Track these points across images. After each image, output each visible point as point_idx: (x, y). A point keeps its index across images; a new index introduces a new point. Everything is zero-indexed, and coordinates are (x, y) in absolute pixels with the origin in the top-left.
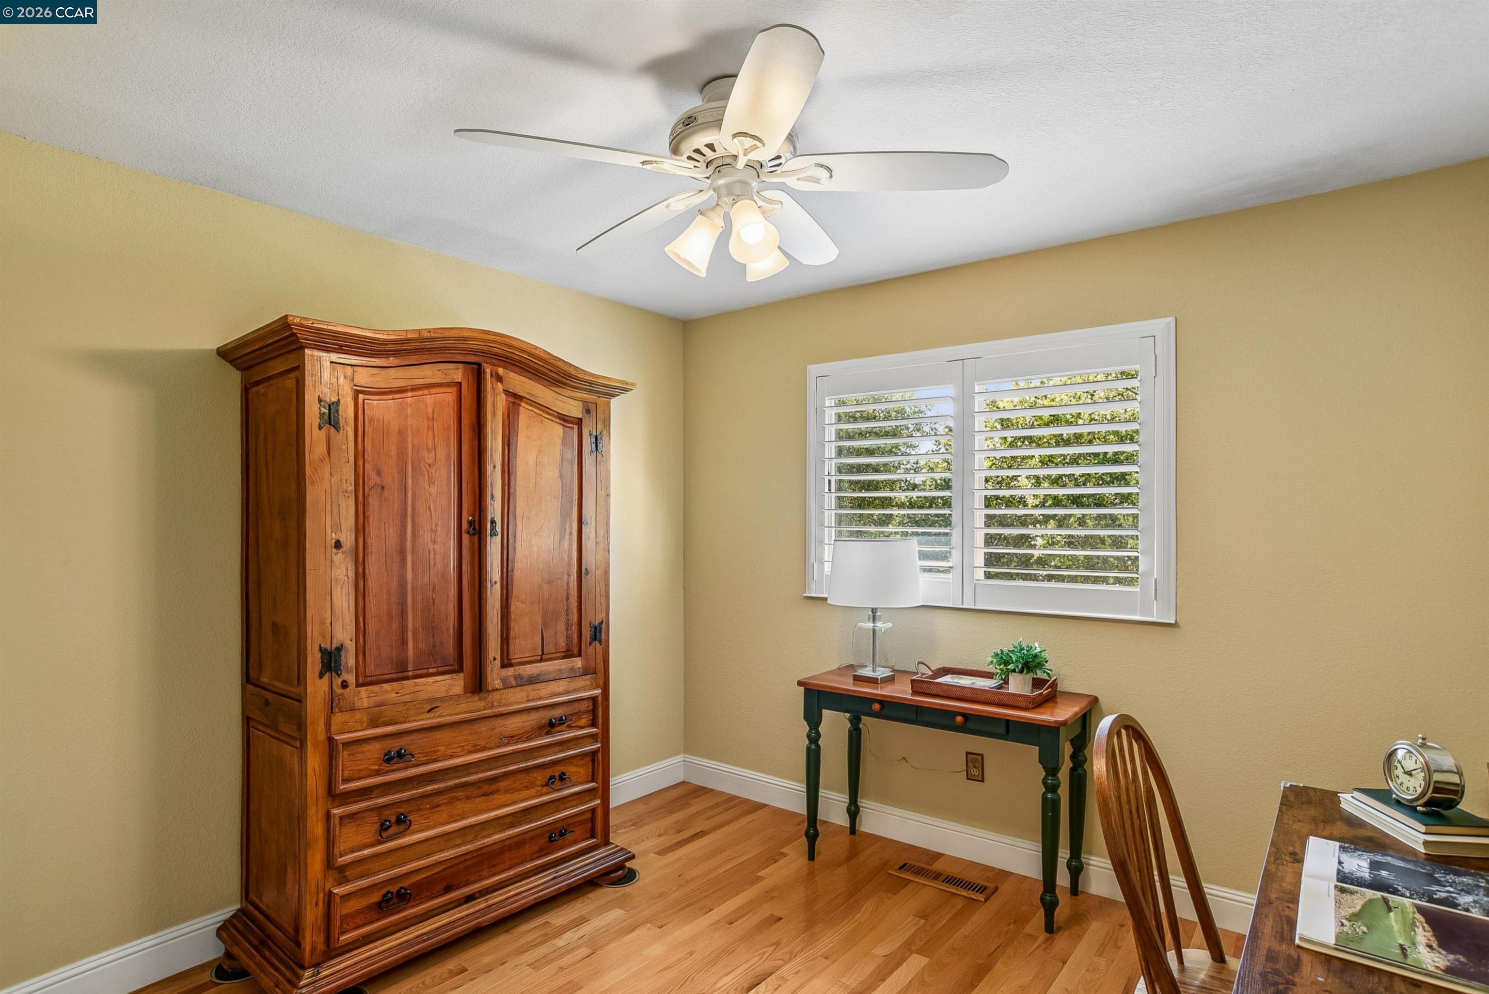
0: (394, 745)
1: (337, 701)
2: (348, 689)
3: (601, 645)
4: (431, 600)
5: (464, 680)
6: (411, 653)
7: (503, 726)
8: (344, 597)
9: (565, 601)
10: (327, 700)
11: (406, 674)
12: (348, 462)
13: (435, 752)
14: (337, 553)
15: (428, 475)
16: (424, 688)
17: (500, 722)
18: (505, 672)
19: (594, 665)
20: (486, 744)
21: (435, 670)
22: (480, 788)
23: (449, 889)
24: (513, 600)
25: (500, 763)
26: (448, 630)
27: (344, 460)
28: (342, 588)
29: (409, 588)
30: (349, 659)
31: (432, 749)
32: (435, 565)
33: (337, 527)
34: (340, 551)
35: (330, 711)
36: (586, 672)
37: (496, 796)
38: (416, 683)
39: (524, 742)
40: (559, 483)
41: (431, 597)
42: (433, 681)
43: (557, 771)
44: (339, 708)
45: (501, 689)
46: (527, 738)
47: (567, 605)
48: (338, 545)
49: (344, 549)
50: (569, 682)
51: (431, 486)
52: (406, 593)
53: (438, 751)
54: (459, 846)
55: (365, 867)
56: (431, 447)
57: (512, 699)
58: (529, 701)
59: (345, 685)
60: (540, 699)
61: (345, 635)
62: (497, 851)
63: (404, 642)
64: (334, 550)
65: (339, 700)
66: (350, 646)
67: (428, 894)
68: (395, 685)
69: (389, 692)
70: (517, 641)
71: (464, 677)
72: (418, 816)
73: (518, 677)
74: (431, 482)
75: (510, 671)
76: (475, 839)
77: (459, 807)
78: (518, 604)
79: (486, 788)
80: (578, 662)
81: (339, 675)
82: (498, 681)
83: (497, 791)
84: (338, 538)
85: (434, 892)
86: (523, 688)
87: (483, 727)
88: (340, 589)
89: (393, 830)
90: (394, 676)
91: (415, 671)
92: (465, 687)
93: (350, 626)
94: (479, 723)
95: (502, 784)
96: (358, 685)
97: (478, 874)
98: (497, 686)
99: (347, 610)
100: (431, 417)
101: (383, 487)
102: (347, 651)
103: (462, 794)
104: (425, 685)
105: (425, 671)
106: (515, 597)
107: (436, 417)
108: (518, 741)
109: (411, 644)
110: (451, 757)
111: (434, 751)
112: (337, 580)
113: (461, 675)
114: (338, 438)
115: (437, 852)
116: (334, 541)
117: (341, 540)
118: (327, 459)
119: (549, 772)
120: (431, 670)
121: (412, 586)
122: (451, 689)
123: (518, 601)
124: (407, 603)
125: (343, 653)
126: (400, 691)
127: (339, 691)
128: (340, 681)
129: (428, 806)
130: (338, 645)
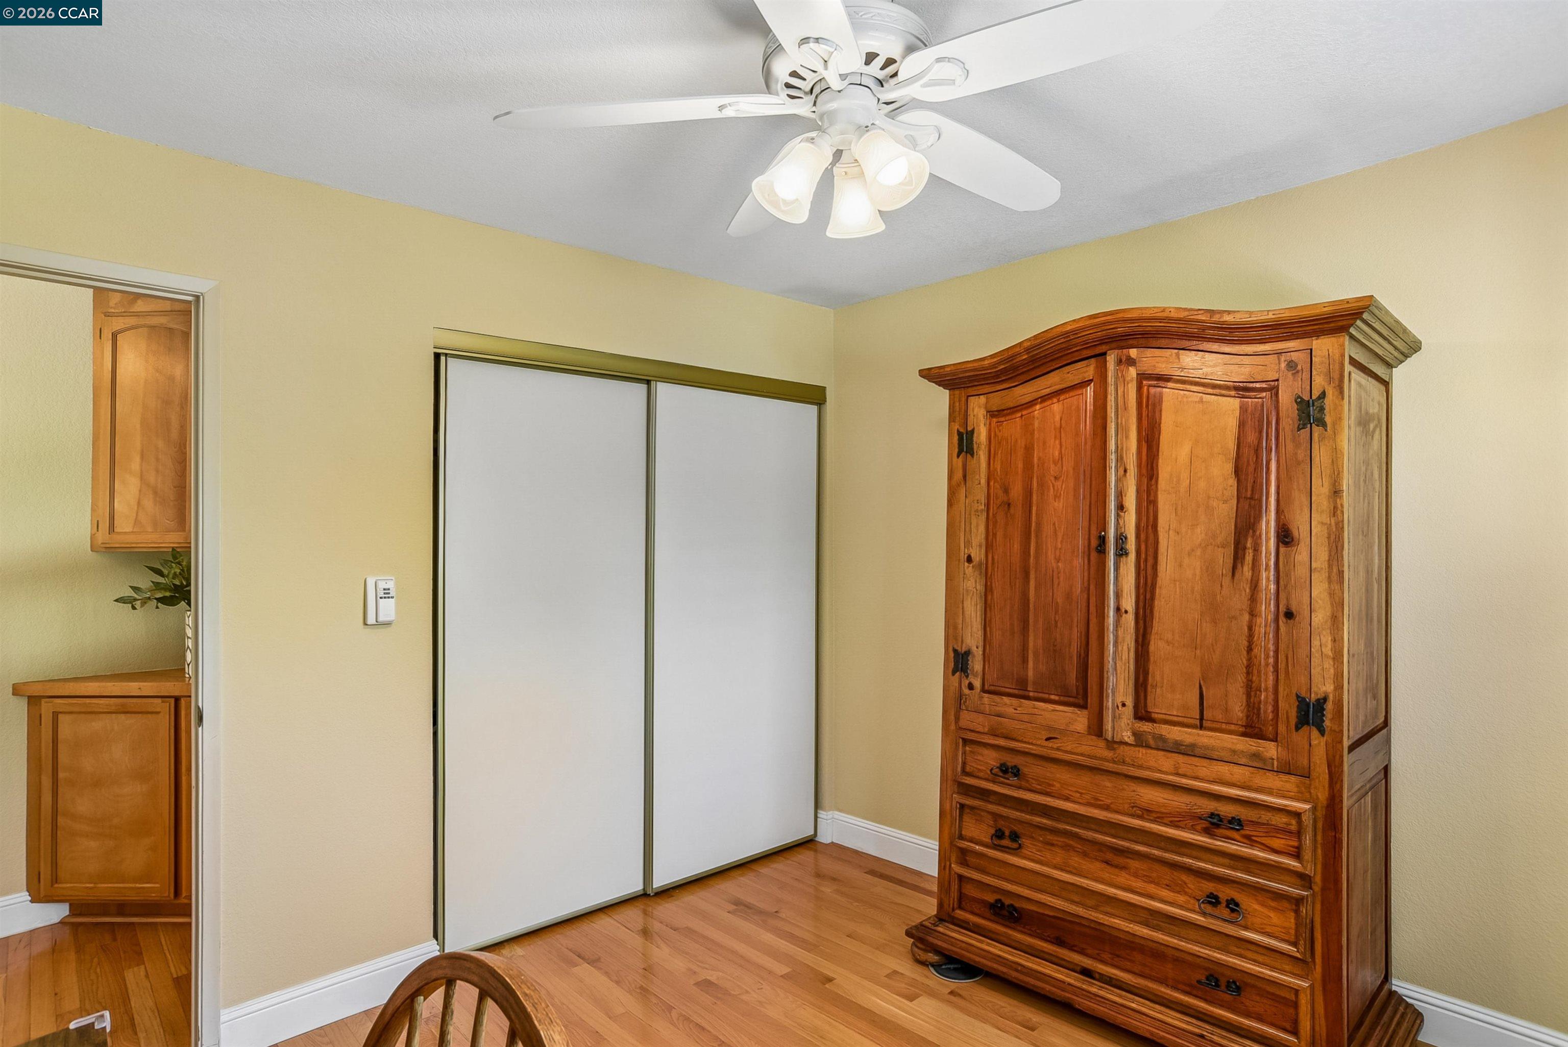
0: (1011, 760)
1: (964, 699)
2: (973, 692)
3: (1323, 735)
4: (1053, 622)
5: (1088, 718)
6: (1031, 673)
7: (1134, 791)
8: (973, 608)
9: (1245, 653)
10: (957, 695)
11: (1026, 693)
12: (980, 484)
13: (1050, 785)
14: (968, 567)
15: (1054, 489)
16: (1043, 713)
17: (1133, 786)
18: (1139, 725)
19: (1306, 762)
20: (1111, 803)
21: (1056, 698)
22: (1100, 851)
23: (1059, 942)
24: (1153, 637)
25: (1130, 836)
26: (1071, 657)
27: (977, 482)
28: (971, 599)
29: (1031, 606)
30: (976, 664)
31: (1047, 781)
32: (1059, 584)
33: (968, 544)
34: (971, 565)
35: (959, 708)
36: (1286, 769)
37: (1123, 874)
38: (1034, 704)
39: (1166, 825)
40: (1233, 482)
41: (1053, 619)
42: (1052, 708)
43: (1225, 893)
44: (966, 706)
45: (1131, 745)
46: (1171, 822)
47: (1249, 659)
48: (969, 559)
49: (974, 563)
50: (1253, 773)
51: (1057, 500)
52: (1028, 610)
53: (1053, 786)
54: (1073, 902)
55: (982, 862)
56: (1057, 458)
57: (1152, 763)
58: (1177, 774)
59: (971, 687)
60: (1196, 778)
61: (973, 641)
62: (1122, 941)
63: (1025, 660)
64: (966, 564)
65: (966, 699)
66: (978, 653)
67: (1038, 931)
68: (1015, 701)
69: (1007, 705)
70: (1158, 690)
71: (1089, 715)
72: (1031, 844)
73: (1161, 738)
74: (1057, 497)
75: (1146, 727)
76: (1095, 908)
77: (1076, 860)
78: (1161, 644)
79: (1109, 856)
80: (1270, 750)
81: (967, 677)
82: (1129, 733)
83: (1124, 868)
84: (969, 552)
85: (1045, 934)
86: (1170, 755)
87: (1108, 783)
88: (969, 600)
89: (1006, 842)
90: (1016, 692)
91: (1036, 693)
92: (1089, 727)
93: (977, 634)
94: (1102, 775)
95: (1134, 864)
96: (984, 690)
97: (1097, 952)
98: (1126, 739)
99: (975, 619)
100: (1058, 425)
101: (1009, 505)
102: (974, 656)
103: (1079, 846)
104: (1044, 710)
105: (1046, 696)
106: (1157, 633)
107: (1063, 425)
108: (1157, 820)
109: (1031, 664)
110: (1067, 799)
111: (1047, 783)
112: (967, 591)
113: (1085, 712)
114: (972, 463)
115: (1048, 893)
116: (966, 556)
117: (972, 556)
118: (963, 483)
119: (1210, 887)
120: (1053, 697)
121: (1034, 606)
122: (1072, 724)
123: (1161, 639)
124: (1028, 621)
125: (970, 658)
126: (1018, 709)
127: (966, 691)
128: (967, 682)
129: (1041, 839)
130: (967, 649)
